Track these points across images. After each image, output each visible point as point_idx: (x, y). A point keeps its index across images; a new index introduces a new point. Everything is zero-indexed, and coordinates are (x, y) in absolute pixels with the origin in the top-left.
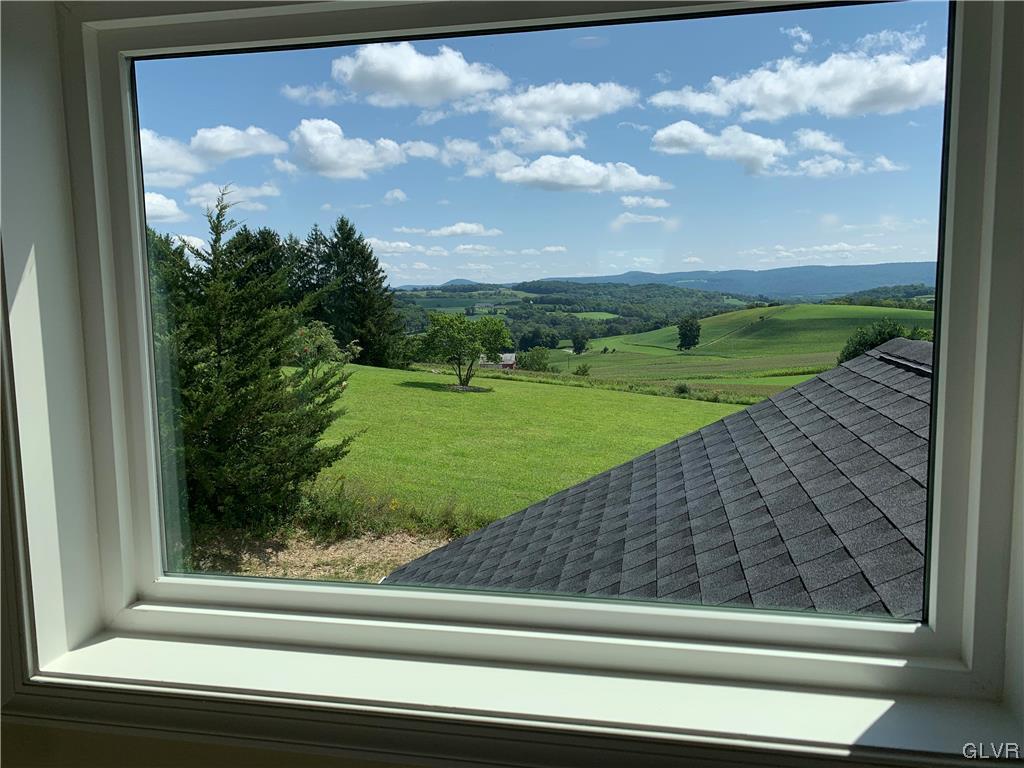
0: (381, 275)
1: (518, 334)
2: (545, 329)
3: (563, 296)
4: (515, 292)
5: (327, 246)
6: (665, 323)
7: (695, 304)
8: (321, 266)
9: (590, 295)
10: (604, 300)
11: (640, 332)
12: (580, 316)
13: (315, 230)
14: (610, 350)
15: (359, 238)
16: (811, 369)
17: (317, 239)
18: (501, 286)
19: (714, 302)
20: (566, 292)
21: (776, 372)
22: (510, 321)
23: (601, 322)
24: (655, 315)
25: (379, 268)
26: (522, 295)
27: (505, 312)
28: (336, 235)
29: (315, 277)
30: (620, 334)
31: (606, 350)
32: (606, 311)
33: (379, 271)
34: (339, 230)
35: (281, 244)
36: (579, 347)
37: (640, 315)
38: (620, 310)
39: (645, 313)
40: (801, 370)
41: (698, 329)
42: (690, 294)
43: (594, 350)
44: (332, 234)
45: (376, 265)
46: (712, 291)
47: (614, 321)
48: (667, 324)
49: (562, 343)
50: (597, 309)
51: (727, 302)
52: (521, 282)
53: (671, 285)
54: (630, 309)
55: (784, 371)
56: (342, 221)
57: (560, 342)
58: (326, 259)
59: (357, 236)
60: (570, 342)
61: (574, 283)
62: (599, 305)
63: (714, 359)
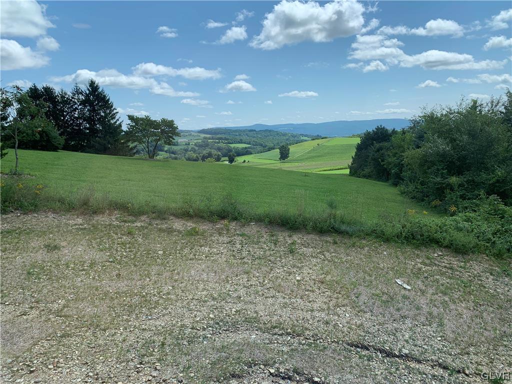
0: (115, 111)
1: (201, 154)
2: (214, 152)
3: (223, 136)
4: (199, 134)
5: (83, 95)
6: (273, 148)
7: (287, 140)
8: (80, 107)
9: (237, 135)
10: (244, 138)
11: (261, 152)
12: (232, 146)
13: (76, 87)
14: (247, 161)
15: (102, 91)
16: (342, 167)
17: (78, 92)
18: (192, 131)
19: (296, 139)
20: (225, 134)
21: (325, 169)
22: (197, 148)
23: (243, 148)
24: (268, 145)
25: (114, 107)
26: (203, 135)
27: (194, 144)
28: (88, 89)
29: (77, 113)
30: (251, 154)
31: (244, 161)
32: (245, 143)
33: (114, 109)
34: (90, 86)
35: (56, 94)
36: (231, 160)
37: (262, 145)
38: (251, 143)
39: (263, 144)
40: (337, 168)
41: (289, 150)
42: (284, 135)
43: (239, 161)
44: (86, 89)
45: (112, 106)
46: (295, 133)
47: (249, 148)
48: (274, 149)
49: (223, 159)
50: (241, 142)
51: (302, 138)
52: (202, 129)
53: (276, 130)
54: (256, 142)
55: (329, 169)
56: (92, 81)
57: (222, 158)
58: (83, 103)
59: (100, 90)
60: (227, 158)
61: (229, 130)
62: (241, 140)
63: (297, 164)
